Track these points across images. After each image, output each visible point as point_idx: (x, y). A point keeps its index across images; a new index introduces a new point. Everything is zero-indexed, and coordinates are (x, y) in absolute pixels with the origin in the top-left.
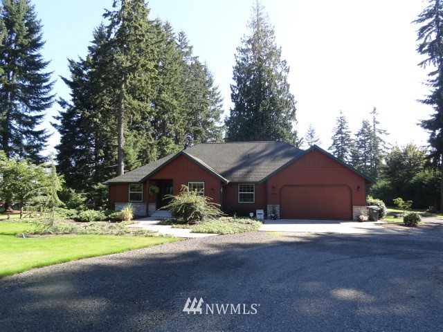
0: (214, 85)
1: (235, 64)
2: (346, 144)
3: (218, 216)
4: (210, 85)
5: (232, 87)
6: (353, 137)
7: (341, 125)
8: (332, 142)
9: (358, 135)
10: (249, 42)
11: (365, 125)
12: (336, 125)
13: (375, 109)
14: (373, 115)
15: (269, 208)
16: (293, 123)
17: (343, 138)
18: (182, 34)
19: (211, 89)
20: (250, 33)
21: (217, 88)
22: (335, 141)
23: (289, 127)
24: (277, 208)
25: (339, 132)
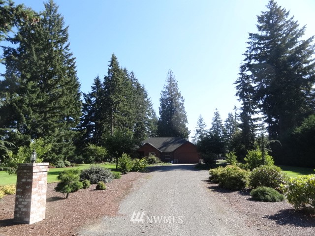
0: (148, 97)
1: (160, 98)
2: (219, 127)
3: (160, 162)
4: (146, 97)
5: (159, 108)
6: (223, 123)
7: (216, 117)
8: (212, 125)
9: (226, 122)
10: (167, 88)
11: (230, 115)
12: (214, 116)
13: (235, 107)
14: (234, 110)
15: (175, 160)
16: (186, 124)
17: (217, 124)
18: (132, 73)
19: (146, 99)
20: (167, 84)
21: (149, 99)
22: (214, 125)
23: (184, 126)
24: (177, 160)
25: (216, 120)
